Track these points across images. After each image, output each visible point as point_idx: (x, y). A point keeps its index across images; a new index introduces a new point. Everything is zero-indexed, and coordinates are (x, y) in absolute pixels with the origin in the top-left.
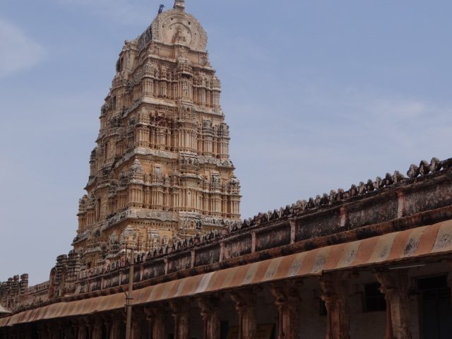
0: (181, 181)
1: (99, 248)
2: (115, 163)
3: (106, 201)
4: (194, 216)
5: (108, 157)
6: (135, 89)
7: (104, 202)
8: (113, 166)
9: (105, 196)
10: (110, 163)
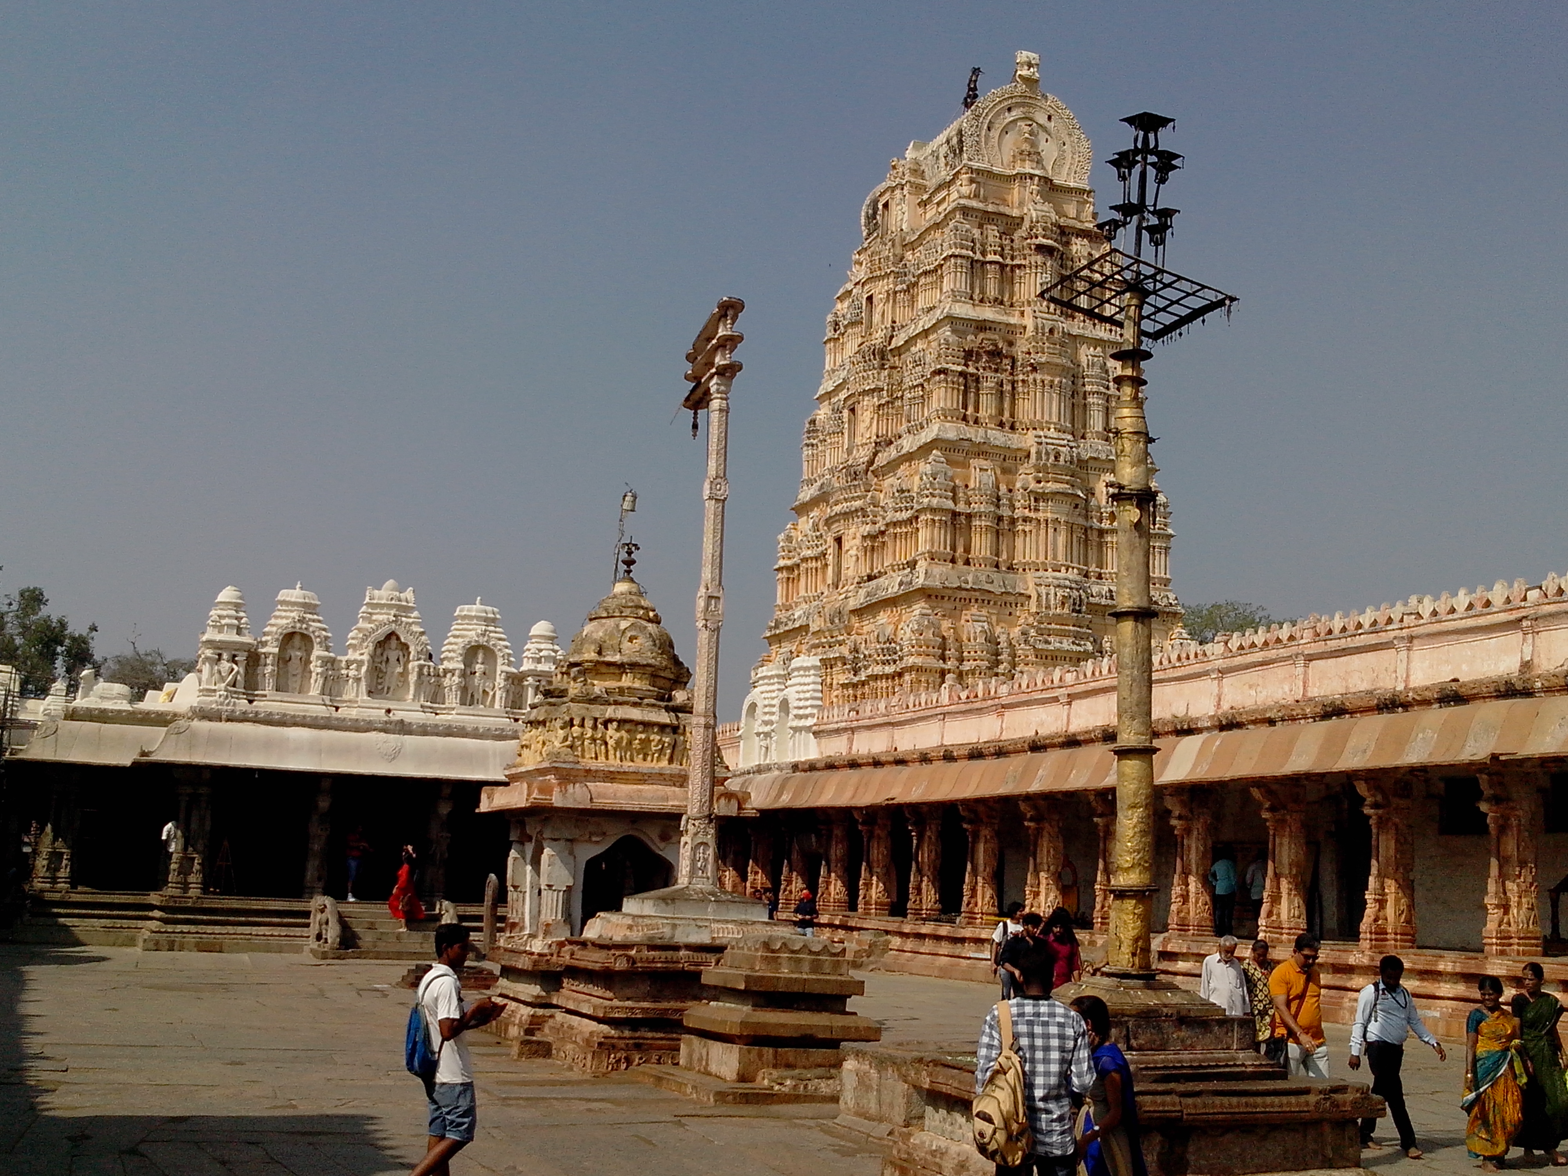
0: (1036, 500)
1: (845, 651)
2: (875, 454)
3: (858, 541)
4: (1067, 583)
5: (858, 440)
6: (922, 281)
7: (852, 544)
8: (871, 462)
9: (853, 530)
10: (862, 455)
